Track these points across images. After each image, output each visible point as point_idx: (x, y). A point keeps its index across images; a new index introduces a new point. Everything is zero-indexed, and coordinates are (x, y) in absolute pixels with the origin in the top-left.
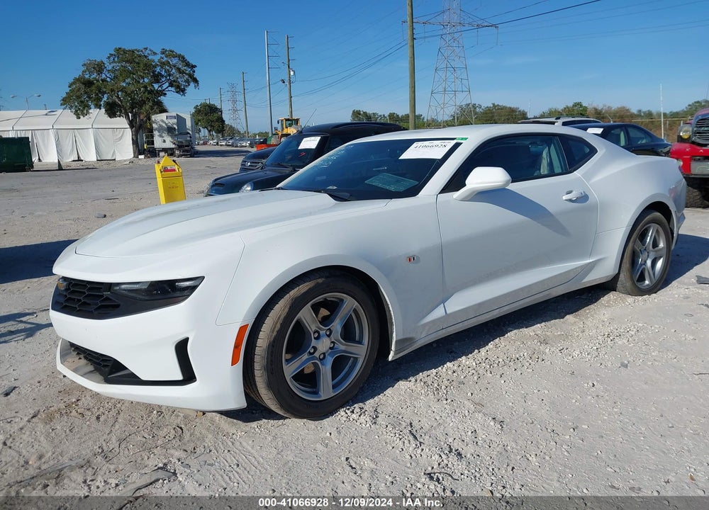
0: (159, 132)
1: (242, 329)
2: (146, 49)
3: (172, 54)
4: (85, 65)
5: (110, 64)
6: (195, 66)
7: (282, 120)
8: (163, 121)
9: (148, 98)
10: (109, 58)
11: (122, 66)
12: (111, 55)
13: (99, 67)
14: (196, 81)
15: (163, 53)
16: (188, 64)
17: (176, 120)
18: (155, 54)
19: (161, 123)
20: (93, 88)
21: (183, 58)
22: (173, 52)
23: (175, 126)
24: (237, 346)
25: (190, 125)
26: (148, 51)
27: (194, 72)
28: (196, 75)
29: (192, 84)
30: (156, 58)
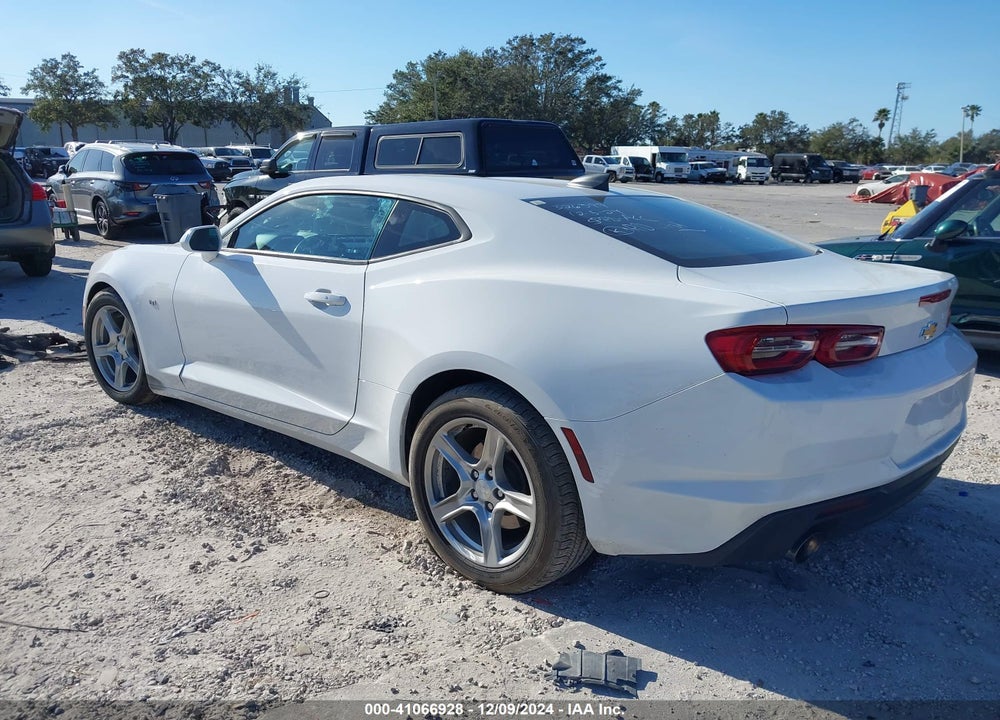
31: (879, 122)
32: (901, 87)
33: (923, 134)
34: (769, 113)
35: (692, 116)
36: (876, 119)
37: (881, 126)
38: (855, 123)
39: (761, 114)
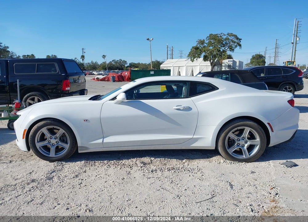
0: (225, 67)
1: (25, 130)
2: (222, 33)
3: (232, 35)
4: (197, 41)
5: (207, 40)
6: (241, 39)
7: (286, 62)
8: (227, 63)
9: (217, 54)
10: (207, 38)
11: (209, 41)
12: (208, 37)
13: (202, 42)
14: (240, 45)
15: (228, 35)
16: (237, 38)
17: (232, 62)
18: (225, 35)
19: (226, 63)
20: (198, 50)
21: (236, 36)
22: (232, 34)
23: (232, 65)
24: (24, 135)
25: (238, 64)
26: (222, 34)
27: (240, 42)
28: (241, 43)
29: (238, 47)
30: (224, 37)
31: (82, 59)
32: (83, 49)
33: (94, 62)
34: (51, 55)
35: (25, 56)
36: (81, 58)
37: (83, 60)
38: (76, 59)
39: (48, 56)
